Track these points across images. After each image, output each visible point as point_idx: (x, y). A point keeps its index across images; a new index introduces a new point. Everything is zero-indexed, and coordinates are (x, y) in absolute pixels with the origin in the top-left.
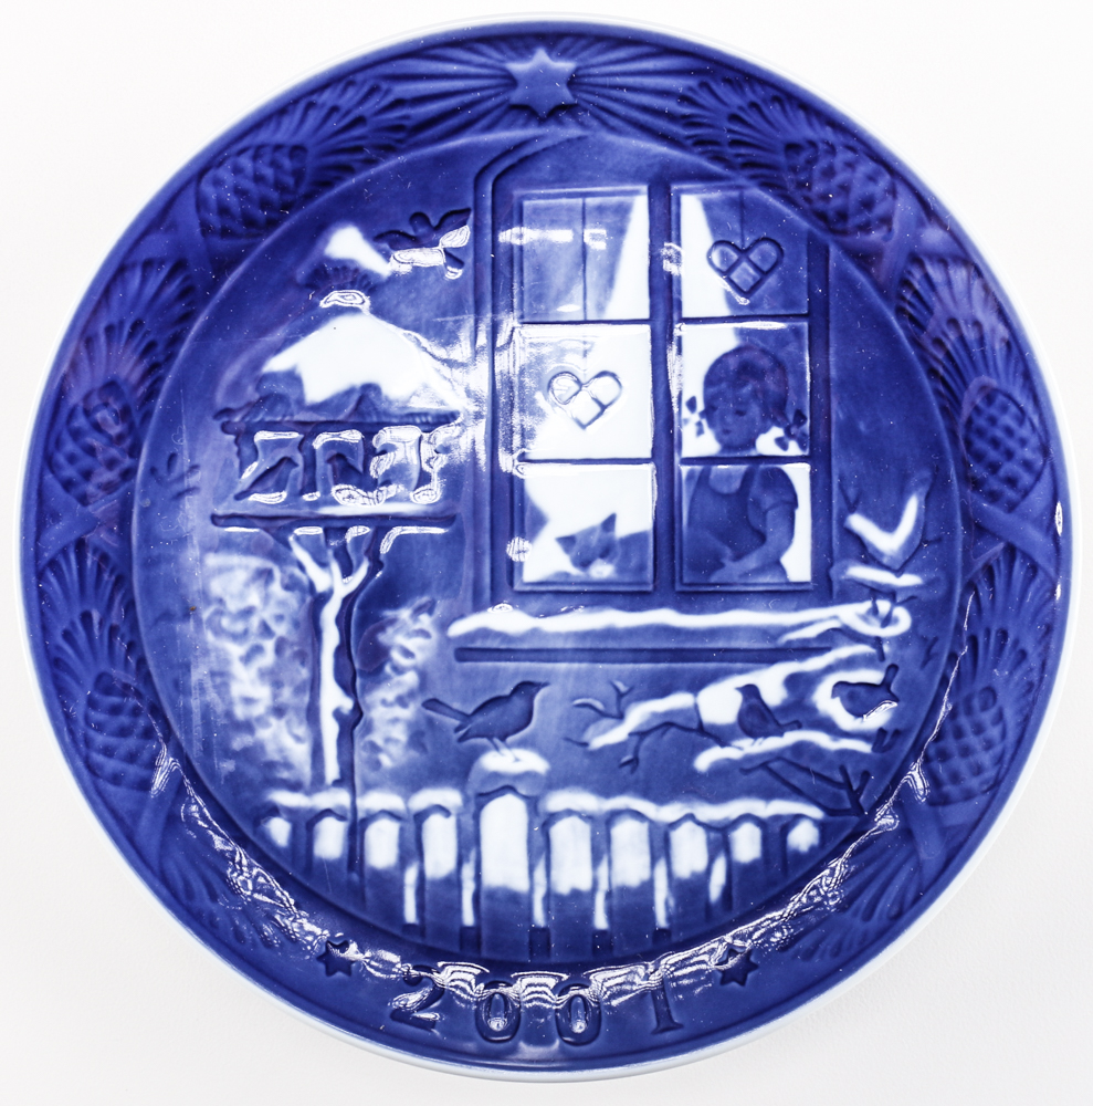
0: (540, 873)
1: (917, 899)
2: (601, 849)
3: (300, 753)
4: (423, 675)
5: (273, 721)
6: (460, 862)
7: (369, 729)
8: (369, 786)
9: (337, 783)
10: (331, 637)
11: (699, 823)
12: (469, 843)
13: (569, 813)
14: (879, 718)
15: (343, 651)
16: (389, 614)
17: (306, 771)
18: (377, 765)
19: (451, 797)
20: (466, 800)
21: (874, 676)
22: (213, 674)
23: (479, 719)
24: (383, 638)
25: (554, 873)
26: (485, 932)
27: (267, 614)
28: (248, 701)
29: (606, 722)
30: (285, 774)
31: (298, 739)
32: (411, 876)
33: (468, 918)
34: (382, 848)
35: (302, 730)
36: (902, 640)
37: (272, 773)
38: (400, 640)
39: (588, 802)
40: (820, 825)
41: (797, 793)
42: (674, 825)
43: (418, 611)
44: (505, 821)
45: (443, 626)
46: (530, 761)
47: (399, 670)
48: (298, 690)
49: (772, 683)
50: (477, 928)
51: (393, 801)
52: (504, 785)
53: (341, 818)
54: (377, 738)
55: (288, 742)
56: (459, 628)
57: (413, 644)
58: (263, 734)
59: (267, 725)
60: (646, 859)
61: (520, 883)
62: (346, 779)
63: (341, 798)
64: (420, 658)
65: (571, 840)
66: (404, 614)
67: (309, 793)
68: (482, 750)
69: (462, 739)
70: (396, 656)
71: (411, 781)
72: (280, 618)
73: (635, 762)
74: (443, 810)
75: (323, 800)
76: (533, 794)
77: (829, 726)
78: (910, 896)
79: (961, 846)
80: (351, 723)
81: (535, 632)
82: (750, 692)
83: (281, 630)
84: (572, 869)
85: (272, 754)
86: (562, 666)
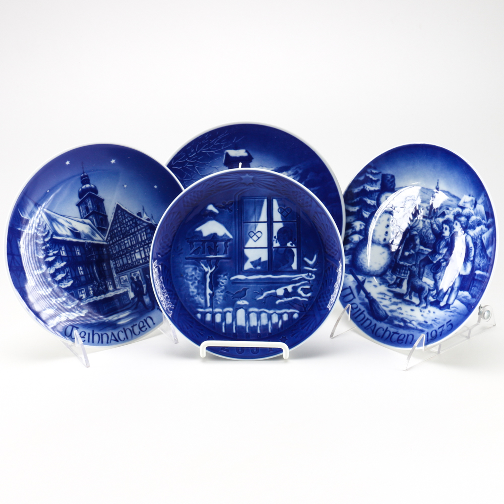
0: (247, 323)
1: (316, 327)
2: (259, 318)
3: (202, 301)
4: (225, 286)
5: (197, 296)
6: (233, 321)
7: (216, 297)
8: (216, 308)
9: (210, 307)
10: (208, 280)
11: (277, 314)
12: (234, 317)
13: (253, 312)
14: (309, 295)
15: (210, 283)
16: (219, 276)
17: (204, 305)
18: (217, 303)
19: (231, 309)
20: (234, 310)
21: (308, 287)
22: (186, 287)
23: (236, 295)
24: (218, 280)
25: (250, 323)
26: (237, 334)
27: (196, 276)
28: (193, 292)
29: (259, 295)
30: (200, 306)
31: (202, 299)
32: (224, 324)
33: (234, 331)
34: (218, 318)
35: (203, 297)
36: (313, 280)
37: (198, 305)
38: (221, 280)
39: (256, 310)
40: (298, 313)
41: (295, 308)
42: (272, 314)
43: (224, 275)
44: (241, 313)
45: (229, 278)
46: (246, 302)
47: (221, 286)
48: (202, 290)
49: (290, 288)
50: (236, 333)
51: (220, 310)
52: (241, 307)
53: (210, 313)
54: (217, 299)
55: (200, 299)
56: (233, 278)
57: (224, 281)
58: (196, 298)
59: (196, 296)
60: (267, 320)
61: (244, 325)
62: (211, 306)
63: (211, 310)
64: (225, 284)
65: (253, 317)
66: (222, 276)
67: (204, 309)
68: (237, 301)
69: (233, 298)
70: (220, 283)
71: (223, 307)
72: (198, 277)
73: (265, 302)
74: (229, 312)
75: (207, 310)
76: (246, 308)
77: (300, 296)
78: (314, 327)
79: (323, 318)
80: (212, 296)
81: (246, 279)
82: (286, 290)
83: (199, 279)
84: (254, 322)
85: (197, 302)
86: (251, 285)
